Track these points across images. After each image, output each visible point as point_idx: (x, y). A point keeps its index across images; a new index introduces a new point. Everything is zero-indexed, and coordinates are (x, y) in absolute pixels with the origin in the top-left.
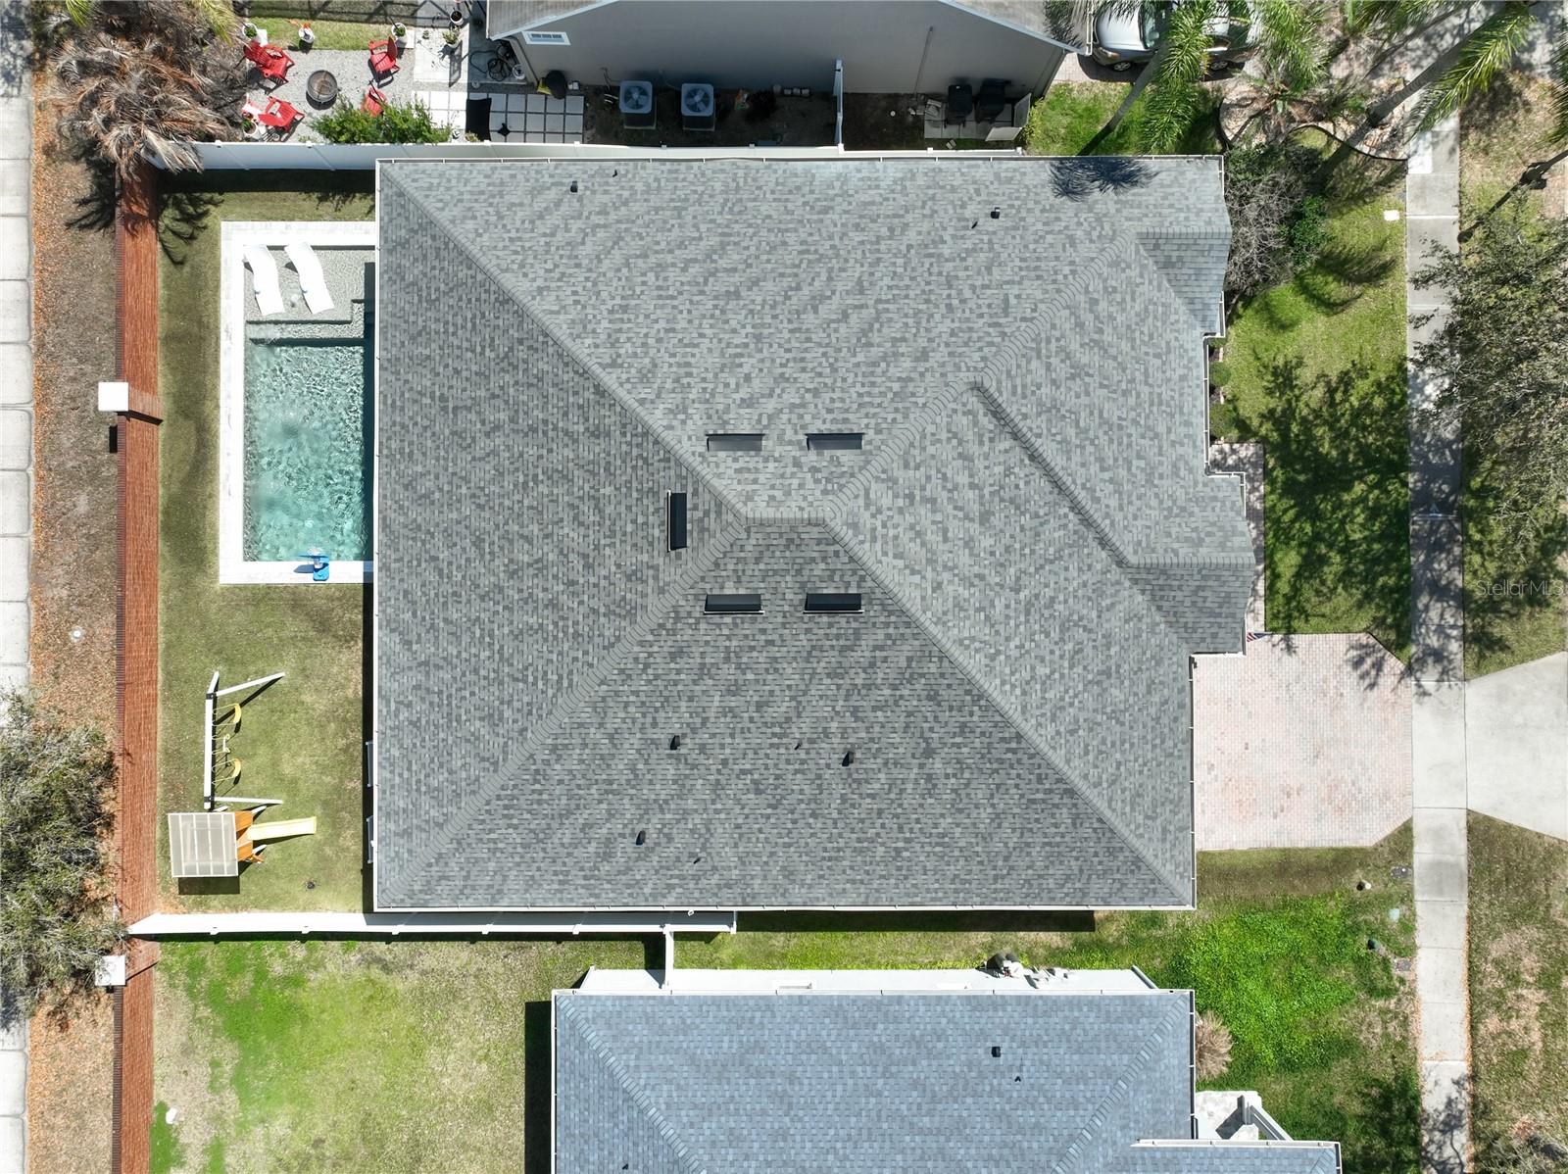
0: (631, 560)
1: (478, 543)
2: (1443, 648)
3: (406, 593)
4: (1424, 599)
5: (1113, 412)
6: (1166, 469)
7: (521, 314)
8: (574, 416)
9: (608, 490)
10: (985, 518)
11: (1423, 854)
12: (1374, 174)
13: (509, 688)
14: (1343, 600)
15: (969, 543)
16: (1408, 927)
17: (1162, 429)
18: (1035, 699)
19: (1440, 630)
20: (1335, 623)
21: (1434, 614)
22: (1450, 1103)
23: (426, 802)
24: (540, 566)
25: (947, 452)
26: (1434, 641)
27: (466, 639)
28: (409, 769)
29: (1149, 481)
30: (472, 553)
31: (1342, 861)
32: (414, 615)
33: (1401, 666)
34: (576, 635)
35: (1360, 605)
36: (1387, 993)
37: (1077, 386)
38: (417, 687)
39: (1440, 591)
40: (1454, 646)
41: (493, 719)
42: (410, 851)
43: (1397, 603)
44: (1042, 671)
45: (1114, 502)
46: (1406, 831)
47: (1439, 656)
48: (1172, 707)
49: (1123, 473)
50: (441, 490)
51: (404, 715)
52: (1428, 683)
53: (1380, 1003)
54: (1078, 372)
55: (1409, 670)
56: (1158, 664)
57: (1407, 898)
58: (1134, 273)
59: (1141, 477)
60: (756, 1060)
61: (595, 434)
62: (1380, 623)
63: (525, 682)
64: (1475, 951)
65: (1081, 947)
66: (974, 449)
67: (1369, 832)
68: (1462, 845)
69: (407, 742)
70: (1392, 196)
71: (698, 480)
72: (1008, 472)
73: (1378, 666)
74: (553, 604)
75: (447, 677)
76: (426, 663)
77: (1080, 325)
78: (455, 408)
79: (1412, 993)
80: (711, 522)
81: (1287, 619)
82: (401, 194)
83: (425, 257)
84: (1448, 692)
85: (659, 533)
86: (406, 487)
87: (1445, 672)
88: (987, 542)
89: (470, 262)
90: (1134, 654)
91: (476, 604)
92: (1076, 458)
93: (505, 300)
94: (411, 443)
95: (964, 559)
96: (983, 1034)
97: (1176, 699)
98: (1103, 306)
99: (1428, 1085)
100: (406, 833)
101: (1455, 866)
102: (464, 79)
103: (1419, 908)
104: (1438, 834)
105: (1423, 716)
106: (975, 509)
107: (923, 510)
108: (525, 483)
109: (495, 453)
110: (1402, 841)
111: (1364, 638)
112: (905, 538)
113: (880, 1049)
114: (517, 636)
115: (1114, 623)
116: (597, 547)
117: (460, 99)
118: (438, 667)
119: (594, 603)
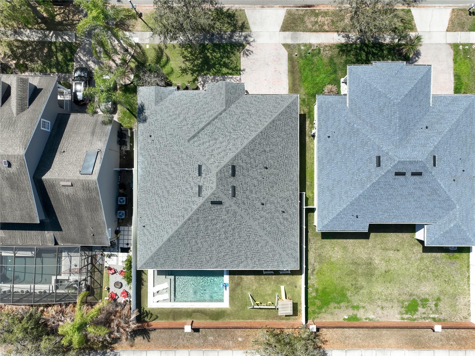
0: (224, 212)
1: (220, 246)
2: (244, 36)
3: (231, 262)
4: (233, 40)
5: (193, 112)
6: (205, 100)
7: (172, 236)
8: (194, 225)
9: (210, 217)
10: (216, 139)
11: (289, 41)
12: (138, 50)
13: (251, 239)
14: (233, 58)
15: (221, 143)
16: (305, 45)
17: (196, 101)
18: (253, 129)
19: (240, 37)
20: (238, 60)
21: (236, 38)
22: (343, 37)
23: (276, 258)
24: (225, 232)
25: (202, 147)
26: (242, 38)
27: (241, 249)
28: (269, 261)
29: (208, 104)
30: (222, 247)
31: (291, 59)
32: (236, 260)
33: (248, 45)
34: (240, 224)
35: (234, 54)
36: (319, 50)
37: (188, 119)
38: (251, 260)
39: (231, 37)
40: (244, 34)
41: (258, 243)
42: (286, 261)
43: (234, 46)
44: (248, 127)
45: (212, 112)
46: (284, 45)
47: (246, 37)
48: (256, 99)
49: (206, 110)
50: (209, 254)
51: (257, 263)
52: (251, 39)
53: (322, 51)
54: (185, 119)
55: (249, 44)
56: (246, 102)
57: (299, 45)
58: (163, 107)
59: (207, 105)
60: (331, 188)
61: (198, 220)
62: (238, 50)
63: (249, 236)
64: (310, 31)
65: (309, 117)
66: (201, 141)
67: (284, 53)
68: (287, 33)
69: (263, 262)
70: (143, 46)
71: (208, 198)
72: (206, 134)
73: (248, 50)
74: (233, 229)
75: (249, 253)
76: (246, 258)
77: (175, 119)
78: (192, 251)
79: (319, 44)
80: (217, 196)
81: (237, 71)
82: (145, 264)
83: (159, 258)
84: (254, 35)
85: (219, 207)
86: (208, 262)
87: (249, 36)
88: (221, 139)
89: (160, 248)
90: (244, 107)
91: (233, 246)
92: (203, 120)
93: (169, 240)
94: (199, 261)
95: (224, 144)
96: (325, 140)
97: (254, 98)
98: (171, 114)
99: (339, 41)
100: (282, 262)
101: (291, 34)
102: (116, 253)
103: (301, 42)
104: (285, 38)
105: (259, 41)
106: (214, 141)
107: (214, 152)
108: (208, 236)
109: (201, 242)
110: (286, 46)
111: (242, 54)
112: (220, 156)
113: (328, 161)
114: (240, 237)
115: (238, 112)
116: (222, 220)
117: (120, 254)
118: (247, 255)
119: (233, 221)
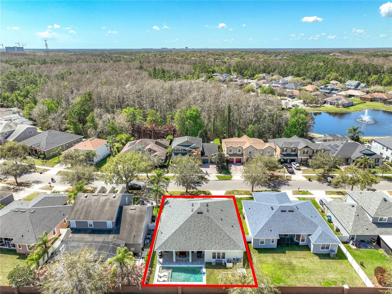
0: (204, 218)
1: (201, 236)
3: (207, 246)
7: (177, 230)
8: (189, 224)
9: (197, 220)
13: (217, 232)
22: (251, 196)
23: (231, 243)
24: (204, 228)
27: (212, 237)
28: (228, 245)
30: (203, 236)
32: (210, 245)
34: (211, 224)
38: (218, 244)
41: (221, 234)
42: (238, 245)
50: (195, 241)
51: (221, 246)
53: (243, 199)
60: (255, 222)
61: (191, 221)
63: (216, 230)
69: (225, 246)
71: (196, 211)
74: (208, 226)
75: (217, 240)
76: (215, 243)
78: (186, 239)
79: (241, 197)
80: (200, 209)
82: (159, 247)
83: (168, 243)
85: (201, 214)
86: (195, 246)
89: (170, 237)
91: (208, 236)
93: (175, 232)
94: (190, 245)
100: (236, 246)
108: (195, 230)
109: (192, 233)
113: (251, 215)
114: (212, 231)
116: (202, 221)
118: (216, 241)
119: (208, 221)
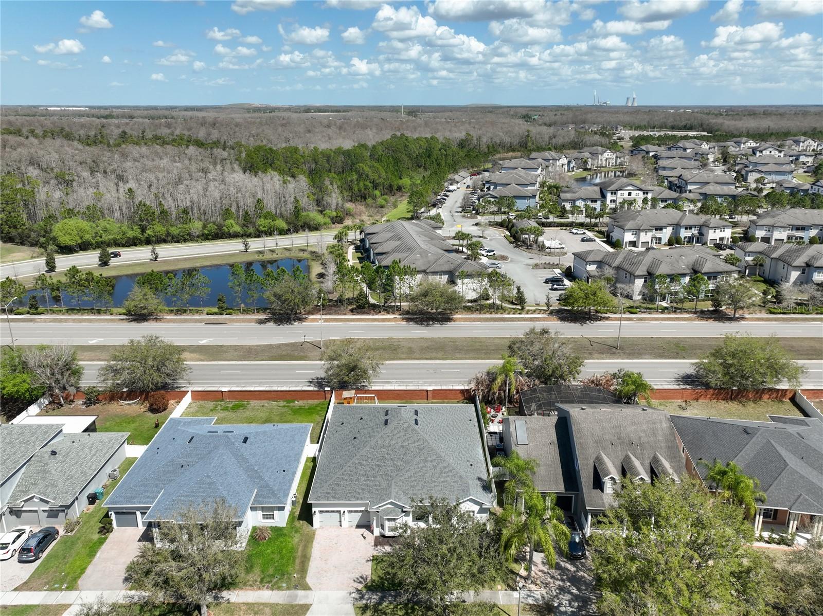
2: (364, 599)
4: (380, 594)
5: (427, 476)
6: (415, 492)
10: (402, 446)
11: (301, 593)
12: (511, 583)
14: (381, 573)
15: (397, 443)
16: (279, 588)
17: (424, 490)
18: (364, 458)
19: (370, 598)
20: (375, 570)
21: (375, 597)
22: (223, 598)
25: (415, 438)
26: (366, 597)
29: (411, 487)
31: (303, 571)
33: (359, 588)
35: (379, 576)
36: (262, 581)
37: (432, 467)
39: (382, 599)
40: (364, 602)
43: (379, 586)
44: (370, 460)
45: (406, 476)
46: (310, 589)
47: (362, 598)
48: (358, 496)
49: (413, 479)
52: (353, 595)
53: (259, 580)
54: (435, 467)
55: (358, 590)
56: (369, 492)
57: (288, 588)
58: (459, 482)
59: (412, 484)
62: (373, 581)
64: (265, 605)
66: (416, 444)
67: (310, 580)
68: (301, 603)
70: (505, 587)
72: (412, 452)
73: (360, 582)
77: (445, 468)
79: (259, 589)
81: (375, 560)
84: (350, 599)
87: (356, 599)
88: (397, 447)
90: (371, 484)
92: (416, 467)
95: (394, 442)
97: (360, 497)
98: (450, 474)
99: (230, 592)
101: (295, 601)
103: (284, 592)
104: (307, 597)
105: (343, 593)
106: (404, 444)
107: (403, 433)
110: (306, 588)
111: (369, 579)
112: (398, 430)
115: (379, 479)
